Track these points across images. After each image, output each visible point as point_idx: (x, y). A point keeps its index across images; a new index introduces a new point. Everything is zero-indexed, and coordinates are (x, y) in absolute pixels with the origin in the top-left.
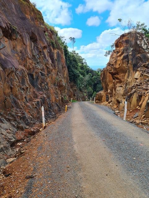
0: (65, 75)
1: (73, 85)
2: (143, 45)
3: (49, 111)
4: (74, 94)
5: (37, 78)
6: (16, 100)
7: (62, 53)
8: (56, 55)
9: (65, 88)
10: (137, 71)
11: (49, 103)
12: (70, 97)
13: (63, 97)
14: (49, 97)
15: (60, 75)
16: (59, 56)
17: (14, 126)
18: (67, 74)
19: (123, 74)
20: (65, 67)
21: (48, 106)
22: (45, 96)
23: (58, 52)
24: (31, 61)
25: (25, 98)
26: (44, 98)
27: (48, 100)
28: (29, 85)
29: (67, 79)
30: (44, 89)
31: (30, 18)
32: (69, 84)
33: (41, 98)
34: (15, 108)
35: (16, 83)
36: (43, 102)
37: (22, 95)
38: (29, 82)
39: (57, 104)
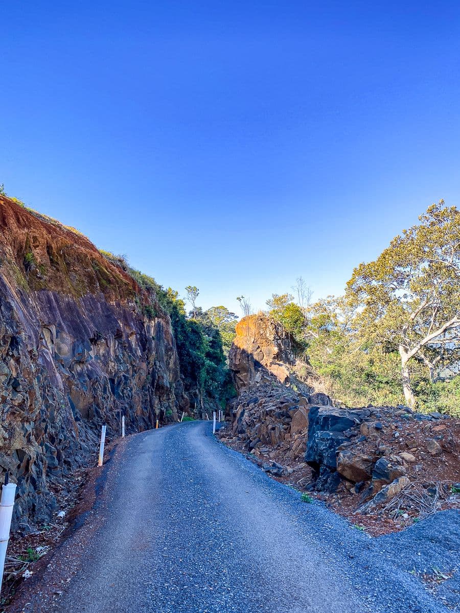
0: (171, 365)
1: (190, 384)
2: (268, 335)
3: (131, 426)
4: (191, 404)
5: (119, 384)
6: (98, 409)
7: (167, 323)
8: (154, 330)
9: (168, 391)
10: (258, 371)
11: (131, 415)
12: (181, 409)
13: (163, 409)
14: (131, 407)
15: (160, 367)
16: (159, 331)
17: (95, 434)
18: (175, 363)
19: (245, 374)
20: (171, 349)
21: (130, 420)
22: (127, 406)
23: (159, 323)
24: (113, 364)
25: (106, 407)
26: (126, 408)
27: (130, 411)
28: (110, 394)
29: (175, 373)
30: (127, 397)
31: (115, 305)
32: (182, 382)
33: (122, 409)
34: (96, 417)
35: (99, 393)
36: (125, 413)
37: (103, 405)
38: (110, 391)
39: (145, 418)
